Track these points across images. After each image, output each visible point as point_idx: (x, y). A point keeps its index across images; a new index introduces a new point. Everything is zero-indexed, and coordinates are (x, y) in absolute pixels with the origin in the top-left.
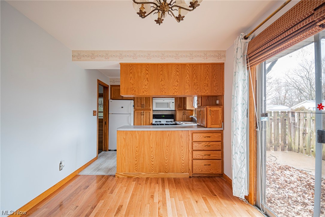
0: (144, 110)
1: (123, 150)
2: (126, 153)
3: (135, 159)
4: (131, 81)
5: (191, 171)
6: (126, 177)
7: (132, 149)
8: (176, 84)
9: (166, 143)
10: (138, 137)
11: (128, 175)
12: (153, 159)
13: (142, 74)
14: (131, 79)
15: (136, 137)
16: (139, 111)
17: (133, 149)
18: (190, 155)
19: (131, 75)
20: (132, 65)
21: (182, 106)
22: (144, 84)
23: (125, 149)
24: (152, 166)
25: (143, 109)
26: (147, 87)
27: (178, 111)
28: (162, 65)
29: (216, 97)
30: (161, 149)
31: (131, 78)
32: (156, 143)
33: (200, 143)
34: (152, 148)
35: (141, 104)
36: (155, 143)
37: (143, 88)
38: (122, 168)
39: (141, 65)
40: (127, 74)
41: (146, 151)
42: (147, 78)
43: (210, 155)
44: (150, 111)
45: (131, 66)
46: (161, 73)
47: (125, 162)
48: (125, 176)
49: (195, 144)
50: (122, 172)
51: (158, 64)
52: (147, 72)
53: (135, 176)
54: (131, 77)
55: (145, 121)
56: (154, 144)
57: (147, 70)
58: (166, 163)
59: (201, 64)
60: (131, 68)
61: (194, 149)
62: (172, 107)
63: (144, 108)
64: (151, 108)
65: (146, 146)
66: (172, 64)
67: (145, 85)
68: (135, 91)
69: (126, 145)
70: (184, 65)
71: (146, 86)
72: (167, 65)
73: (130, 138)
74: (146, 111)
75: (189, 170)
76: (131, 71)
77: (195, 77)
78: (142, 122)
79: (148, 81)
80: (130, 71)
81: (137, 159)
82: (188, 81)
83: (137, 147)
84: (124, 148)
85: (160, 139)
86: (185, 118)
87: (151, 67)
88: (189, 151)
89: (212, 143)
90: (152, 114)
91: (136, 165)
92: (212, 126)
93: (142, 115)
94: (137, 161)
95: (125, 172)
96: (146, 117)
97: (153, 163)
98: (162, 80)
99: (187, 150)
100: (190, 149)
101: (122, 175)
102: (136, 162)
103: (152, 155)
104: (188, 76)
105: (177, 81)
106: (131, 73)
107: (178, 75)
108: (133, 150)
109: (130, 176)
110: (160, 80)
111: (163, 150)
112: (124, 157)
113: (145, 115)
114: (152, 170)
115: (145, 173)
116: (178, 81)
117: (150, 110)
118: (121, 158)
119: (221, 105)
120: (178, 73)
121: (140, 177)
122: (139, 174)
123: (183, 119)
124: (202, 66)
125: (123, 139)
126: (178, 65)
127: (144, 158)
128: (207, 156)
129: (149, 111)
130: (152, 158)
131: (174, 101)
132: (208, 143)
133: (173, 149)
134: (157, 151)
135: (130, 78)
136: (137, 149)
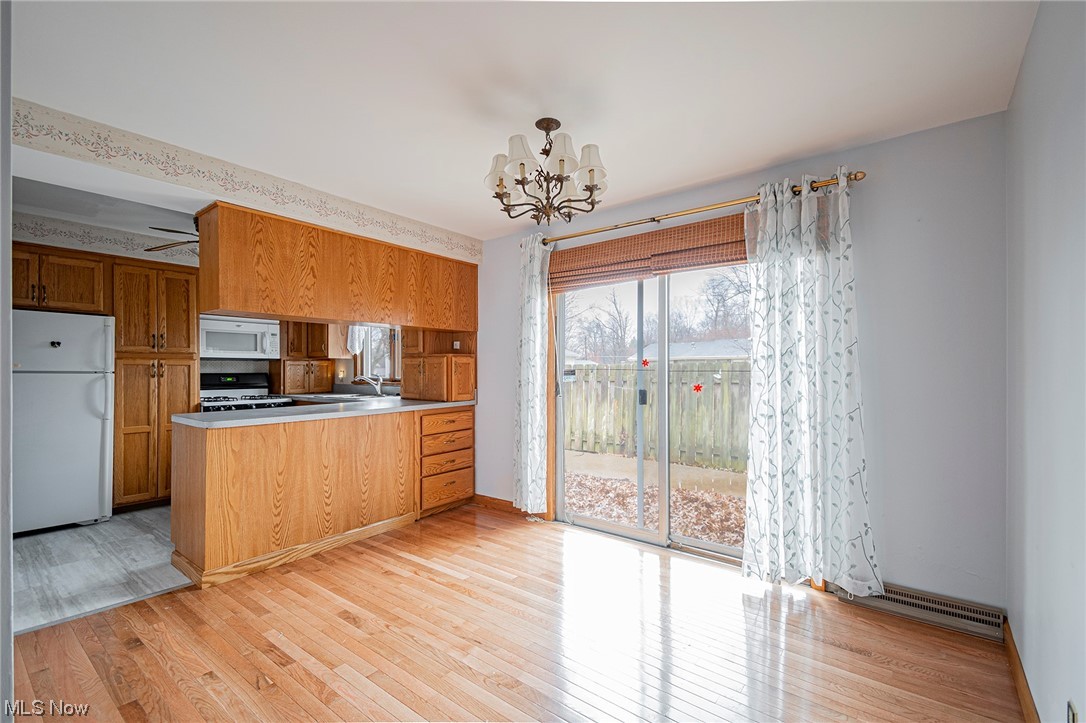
0: (161, 356)
1: (232, 491)
2: (244, 498)
3: (274, 510)
4: (260, 268)
5: (419, 505)
6: (244, 575)
7: (262, 481)
8: (389, 295)
9: (363, 448)
10: (283, 442)
11: (249, 566)
12: (328, 498)
13: (298, 253)
14: (258, 263)
15: (277, 444)
16: (139, 361)
17: (269, 479)
18: (418, 469)
19: (259, 250)
20: (262, 218)
21: (304, 346)
22: (301, 284)
23: (238, 486)
24: (328, 518)
25: (159, 352)
26: (311, 294)
27: (288, 363)
28: (355, 241)
29: (452, 334)
30: (351, 467)
31: (258, 259)
32: (339, 452)
33: (438, 438)
34: (326, 467)
35: (147, 332)
36: (336, 452)
37: (301, 294)
38: (226, 552)
39: (295, 225)
40: (245, 244)
41: (309, 480)
42: (312, 268)
43: (454, 461)
44: (191, 363)
45: (258, 222)
46: (352, 260)
47: (238, 527)
48: (238, 573)
49: (427, 442)
50: (227, 564)
51: (342, 236)
52: (311, 249)
53: (273, 563)
54: (260, 256)
55: (169, 399)
56: (334, 455)
57: (310, 244)
58: (364, 501)
59: (439, 258)
60: (260, 226)
61: (426, 452)
62: (272, 349)
63: (161, 350)
64: (193, 348)
65: (309, 467)
66: (378, 244)
67: (306, 288)
68: (274, 302)
69: (242, 472)
70: (404, 252)
71: (309, 290)
72: (367, 242)
73: (257, 449)
74: (172, 362)
75: (415, 504)
76: (260, 236)
77: (426, 285)
78: (152, 403)
79: (314, 277)
80: (254, 236)
81: (279, 510)
82: (413, 293)
83: (280, 474)
84: (233, 485)
85: (350, 438)
86: (312, 383)
87: (324, 240)
88: (415, 459)
89: (458, 435)
90: (197, 371)
91: (277, 529)
92: (460, 397)
93: (154, 376)
94: (279, 514)
95: (238, 561)
96: (171, 382)
97: (328, 509)
98: (353, 280)
99: (412, 458)
100: (417, 456)
101: (227, 573)
102: (277, 520)
103: (326, 488)
104: (413, 280)
105: (390, 289)
106: (261, 243)
107: (392, 274)
108: (266, 483)
109: (260, 566)
110: (350, 280)
111: (356, 467)
112: (237, 515)
113: (165, 374)
114: (327, 530)
115: (307, 543)
116: (393, 289)
117: (190, 356)
118: (224, 520)
119: (470, 351)
120: (391, 270)
121: (292, 561)
122: (290, 550)
123: (306, 385)
124: (441, 262)
125: (230, 454)
126: (392, 248)
127: (302, 500)
128: (449, 464)
129: (186, 362)
130: (327, 495)
131: (276, 329)
132: (450, 435)
133: (380, 460)
134: (341, 472)
135: (255, 260)
136: (281, 478)
